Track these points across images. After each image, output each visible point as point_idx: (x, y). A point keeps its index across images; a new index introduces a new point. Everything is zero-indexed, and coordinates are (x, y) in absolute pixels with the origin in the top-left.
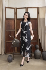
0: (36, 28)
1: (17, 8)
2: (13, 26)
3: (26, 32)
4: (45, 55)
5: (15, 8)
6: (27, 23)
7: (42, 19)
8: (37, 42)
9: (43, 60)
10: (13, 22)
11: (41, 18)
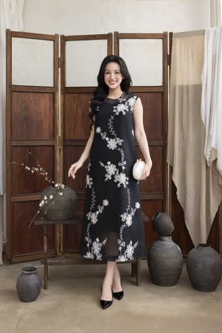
0: (159, 135)
1: (65, 39)
2: (47, 124)
3: (120, 141)
4: (200, 265)
5: (56, 36)
6: (124, 103)
7: (188, 87)
8: (163, 201)
9: (194, 292)
10: (45, 102)
11: (182, 87)
